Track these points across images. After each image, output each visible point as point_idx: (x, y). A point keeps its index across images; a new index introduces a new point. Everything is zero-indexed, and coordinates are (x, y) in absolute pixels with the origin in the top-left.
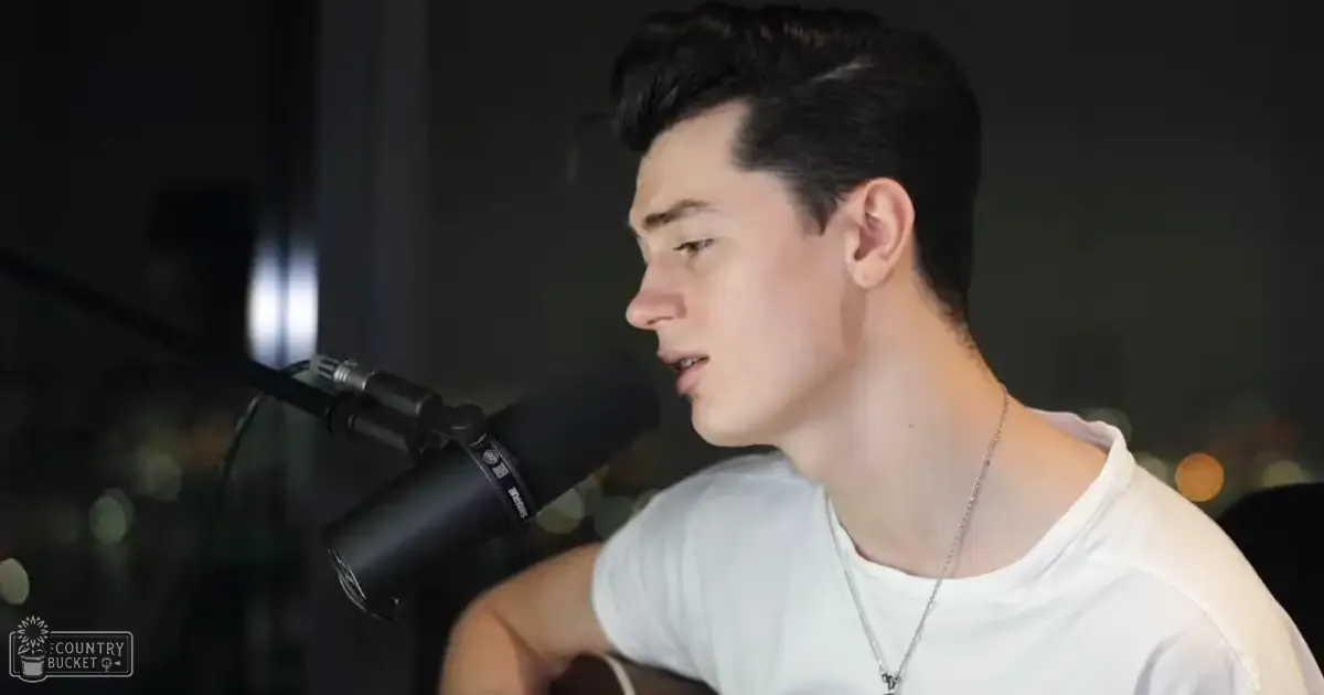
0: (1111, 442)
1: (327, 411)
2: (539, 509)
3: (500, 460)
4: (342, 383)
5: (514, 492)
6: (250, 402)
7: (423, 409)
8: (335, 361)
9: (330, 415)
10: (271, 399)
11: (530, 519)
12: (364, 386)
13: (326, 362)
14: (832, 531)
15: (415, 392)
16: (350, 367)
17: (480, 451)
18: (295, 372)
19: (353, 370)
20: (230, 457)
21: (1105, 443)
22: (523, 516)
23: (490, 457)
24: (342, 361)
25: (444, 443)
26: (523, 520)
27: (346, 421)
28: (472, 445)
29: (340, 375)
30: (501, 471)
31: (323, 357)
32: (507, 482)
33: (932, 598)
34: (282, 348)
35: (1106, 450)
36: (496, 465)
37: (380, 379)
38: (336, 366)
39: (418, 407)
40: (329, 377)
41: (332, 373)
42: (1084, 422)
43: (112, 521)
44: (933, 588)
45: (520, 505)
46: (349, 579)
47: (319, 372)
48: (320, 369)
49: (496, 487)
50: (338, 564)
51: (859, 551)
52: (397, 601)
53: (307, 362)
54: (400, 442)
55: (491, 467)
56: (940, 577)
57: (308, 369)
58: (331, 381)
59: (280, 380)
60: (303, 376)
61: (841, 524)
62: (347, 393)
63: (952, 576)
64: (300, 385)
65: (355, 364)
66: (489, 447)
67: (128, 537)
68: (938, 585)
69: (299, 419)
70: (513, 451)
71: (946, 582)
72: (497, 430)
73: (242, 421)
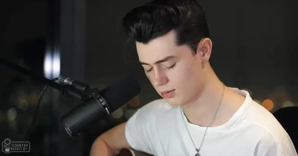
0: (246, 95)
1: (62, 89)
2: (112, 113)
3: (103, 101)
4: (66, 83)
5: (106, 109)
6: (44, 88)
7: (85, 89)
8: (65, 78)
9: (63, 90)
10: (49, 87)
11: (110, 115)
12: (71, 84)
13: (62, 78)
14: (183, 116)
15: (83, 85)
16: (68, 79)
17: (99, 99)
18: (55, 80)
19: (69, 80)
20: (40, 101)
21: (245, 95)
22: (108, 114)
23: (101, 100)
24: (66, 78)
25: (90, 97)
27: (67, 91)
28: (97, 97)
29: (66, 81)
30: (103, 104)
31: (61, 77)
32: (105, 106)
33: (206, 131)
34: (52, 75)
35: (245, 96)
37: (75, 82)
38: (64, 79)
39: (84, 89)
40: (63, 81)
41: (64, 81)
42: (240, 90)
43: (12, 115)
44: (206, 129)
45: (108, 111)
46: (68, 129)
47: (60, 80)
48: (61, 80)
49: (102, 107)
50: (65, 125)
51: (188, 121)
52: (79, 134)
53: (58, 78)
54: (80, 97)
55: (101, 103)
56: (208, 127)
57: (58, 80)
58: (63, 82)
59: (52, 82)
60: (57, 81)
61: (184, 114)
62: (67, 85)
63: (211, 126)
64: (56, 83)
65: (69, 79)
66: (101, 98)
67: (16, 119)
68: (207, 129)
69: (56, 92)
70: (106, 99)
71: (209, 128)
72: (102, 94)
73: (42, 92)
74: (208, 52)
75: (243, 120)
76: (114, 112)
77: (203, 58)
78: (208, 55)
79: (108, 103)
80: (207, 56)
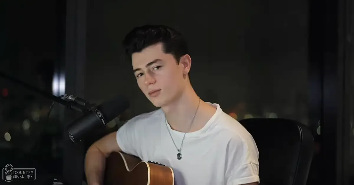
1: (67, 105)
3: (100, 114)
5: (102, 120)
6: (52, 103)
7: (85, 104)
10: (57, 102)
11: (106, 125)
12: (74, 100)
14: (166, 124)
15: (84, 101)
17: (96, 112)
18: (61, 97)
19: (73, 97)
20: (49, 114)
23: (98, 113)
25: (89, 111)
26: (104, 125)
27: (71, 106)
28: (95, 111)
29: (70, 98)
30: (100, 116)
31: (66, 94)
32: (101, 118)
34: (59, 92)
35: (217, 108)
36: (99, 115)
37: (77, 99)
38: (69, 96)
39: (84, 104)
41: (68, 98)
42: (212, 104)
43: (26, 125)
45: (104, 122)
46: (71, 137)
48: (66, 97)
49: (99, 119)
50: (70, 134)
51: (172, 128)
52: (80, 140)
53: (63, 95)
54: (81, 110)
58: (68, 99)
59: (58, 99)
60: (63, 98)
61: (168, 123)
62: (71, 101)
64: (62, 100)
66: (98, 112)
67: (30, 128)
68: (185, 134)
69: (62, 107)
70: (102, 112)
71: (187, 133)
72: (99, 108)
73: (51, 107)
74: (188, 67)
75: (216, 125)
76: (108, 123)
77: (184, 70)
78: (188, 68)
79: (104, 116)
80: (188, 70)
